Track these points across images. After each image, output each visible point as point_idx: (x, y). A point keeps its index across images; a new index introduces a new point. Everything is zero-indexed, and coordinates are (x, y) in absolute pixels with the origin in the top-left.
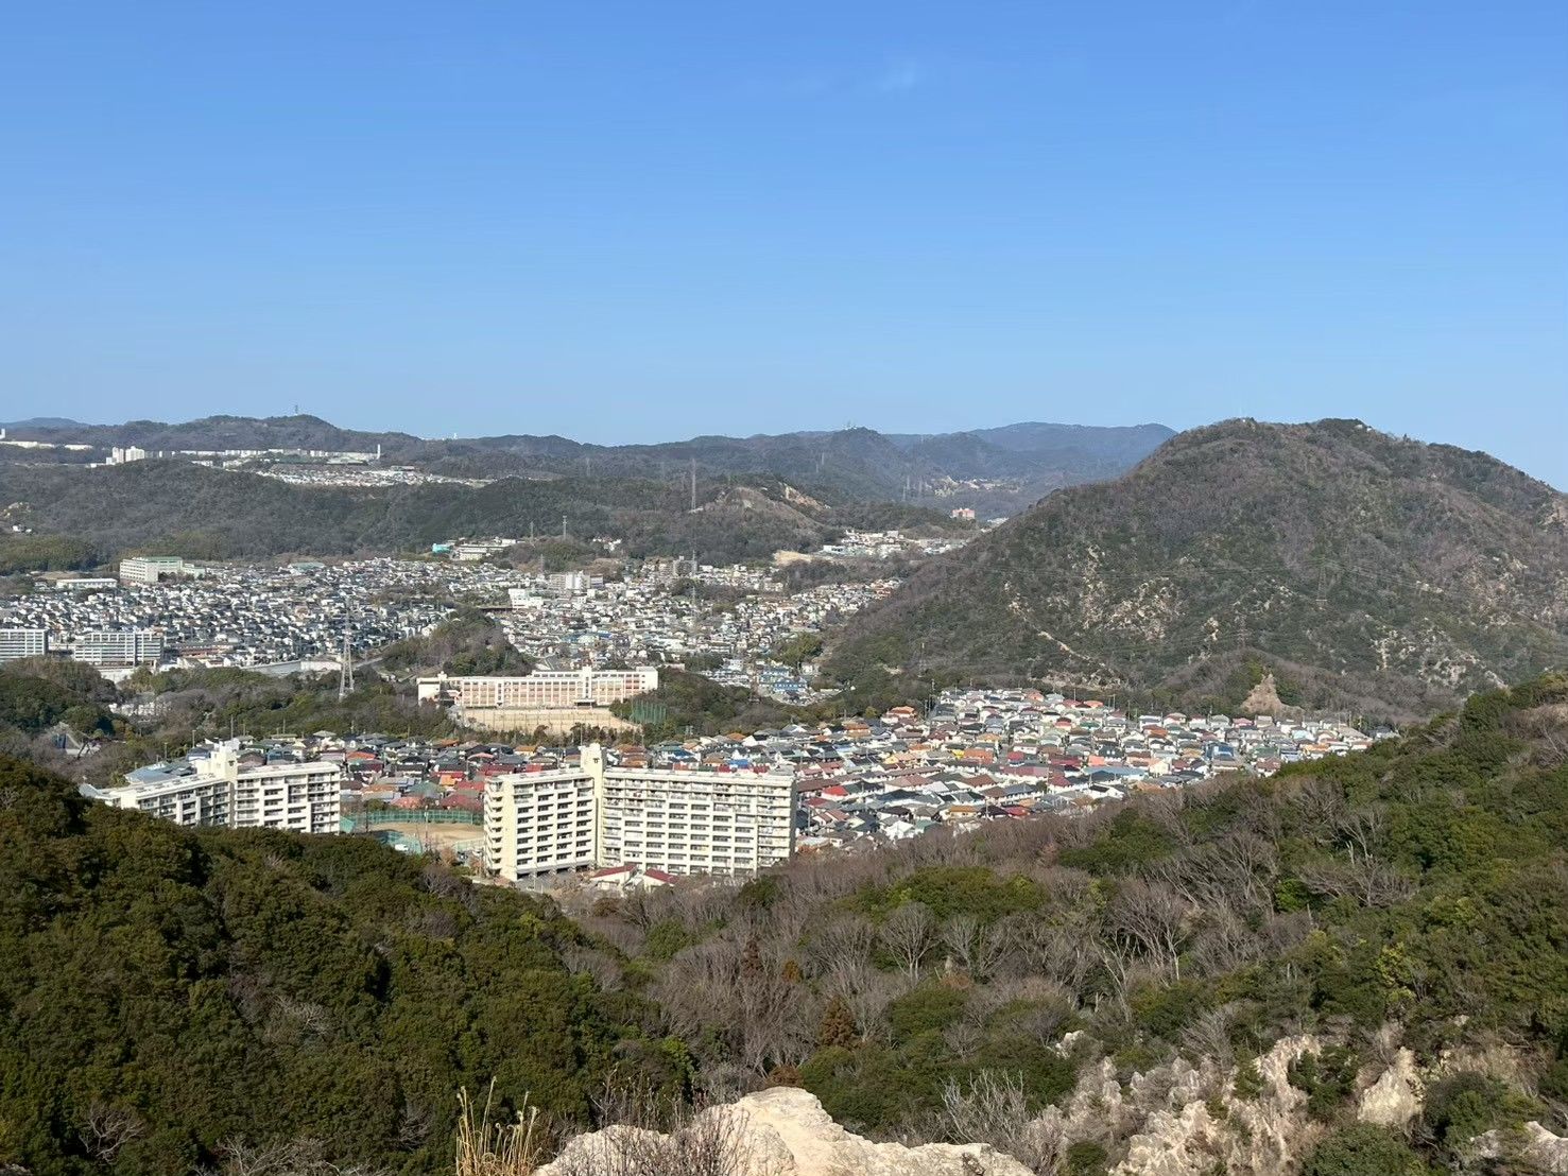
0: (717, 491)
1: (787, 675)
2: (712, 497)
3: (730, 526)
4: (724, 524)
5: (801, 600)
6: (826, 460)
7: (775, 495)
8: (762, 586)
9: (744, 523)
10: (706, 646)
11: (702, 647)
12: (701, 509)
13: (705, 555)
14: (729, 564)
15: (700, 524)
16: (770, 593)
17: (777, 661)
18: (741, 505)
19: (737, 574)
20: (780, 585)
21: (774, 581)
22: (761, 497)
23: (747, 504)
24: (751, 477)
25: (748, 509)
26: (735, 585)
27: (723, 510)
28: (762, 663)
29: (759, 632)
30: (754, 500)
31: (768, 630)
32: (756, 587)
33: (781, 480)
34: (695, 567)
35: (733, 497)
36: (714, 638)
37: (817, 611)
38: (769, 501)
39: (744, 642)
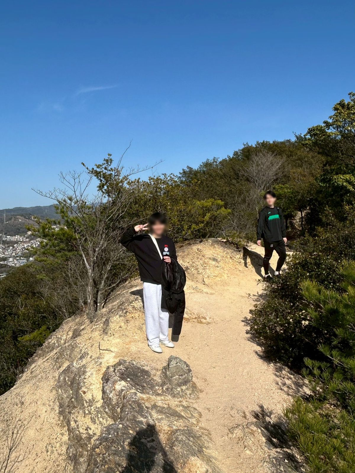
0: (12, 218)
1: (25, 261)
2: (10, 219)
3: (15, 226)
4: (14, 226)
5: (32, 242)
6: (47, 211)
7: (29, 218)
8: (23, 240)
9: (19, 225)
10: (3, 255)
11: (2, 256)
12: (7, 222)
13: (8, 234)
14: (15, 236)
15: (7, 226)
16: (25, 242)
17: (22, 257)
18: (18, 221)
19: (16, 238)
20: (28, 239)
21: (26, 239)
22: (24, 219)
23: (20, 220)
24: (22, 214)
25: (20, 222)
26: (15, 240)
27: (14, 222)
28: (18, 258)
29: (19, 251)
30: (22, 220)
31: (21, 250)
32: (21, 240)
33: (31, 215)
34: (5, 237)
35: (16, 219)
36: (6, 253)
37: (35, 245)
38: (26, 219)
39: (14, 253)
